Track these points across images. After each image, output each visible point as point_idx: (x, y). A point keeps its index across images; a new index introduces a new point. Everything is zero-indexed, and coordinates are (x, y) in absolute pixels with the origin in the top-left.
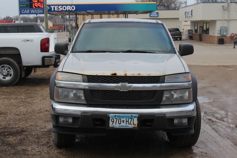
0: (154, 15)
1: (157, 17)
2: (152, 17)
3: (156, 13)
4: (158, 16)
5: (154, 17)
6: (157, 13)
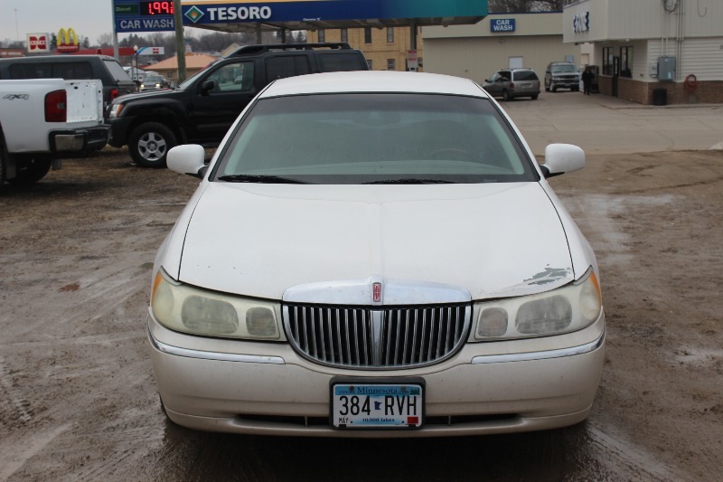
0: (502, 28)
1: (510, 31)
2: (497, 31)
3: (508, 22)
4: (514, 30)
5: (502, 31)
6: (512, 22)
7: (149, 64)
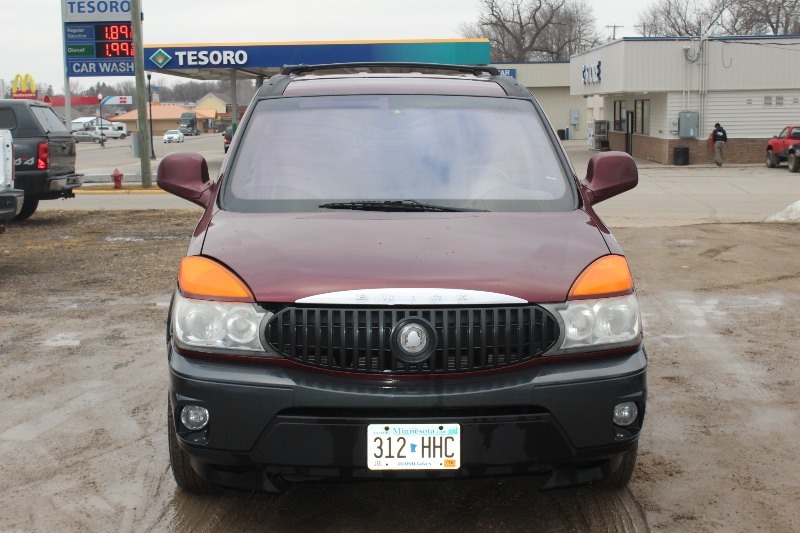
3: (508, 72)
6: (513, 73)
7: (117, 114)
